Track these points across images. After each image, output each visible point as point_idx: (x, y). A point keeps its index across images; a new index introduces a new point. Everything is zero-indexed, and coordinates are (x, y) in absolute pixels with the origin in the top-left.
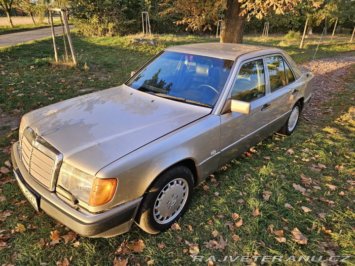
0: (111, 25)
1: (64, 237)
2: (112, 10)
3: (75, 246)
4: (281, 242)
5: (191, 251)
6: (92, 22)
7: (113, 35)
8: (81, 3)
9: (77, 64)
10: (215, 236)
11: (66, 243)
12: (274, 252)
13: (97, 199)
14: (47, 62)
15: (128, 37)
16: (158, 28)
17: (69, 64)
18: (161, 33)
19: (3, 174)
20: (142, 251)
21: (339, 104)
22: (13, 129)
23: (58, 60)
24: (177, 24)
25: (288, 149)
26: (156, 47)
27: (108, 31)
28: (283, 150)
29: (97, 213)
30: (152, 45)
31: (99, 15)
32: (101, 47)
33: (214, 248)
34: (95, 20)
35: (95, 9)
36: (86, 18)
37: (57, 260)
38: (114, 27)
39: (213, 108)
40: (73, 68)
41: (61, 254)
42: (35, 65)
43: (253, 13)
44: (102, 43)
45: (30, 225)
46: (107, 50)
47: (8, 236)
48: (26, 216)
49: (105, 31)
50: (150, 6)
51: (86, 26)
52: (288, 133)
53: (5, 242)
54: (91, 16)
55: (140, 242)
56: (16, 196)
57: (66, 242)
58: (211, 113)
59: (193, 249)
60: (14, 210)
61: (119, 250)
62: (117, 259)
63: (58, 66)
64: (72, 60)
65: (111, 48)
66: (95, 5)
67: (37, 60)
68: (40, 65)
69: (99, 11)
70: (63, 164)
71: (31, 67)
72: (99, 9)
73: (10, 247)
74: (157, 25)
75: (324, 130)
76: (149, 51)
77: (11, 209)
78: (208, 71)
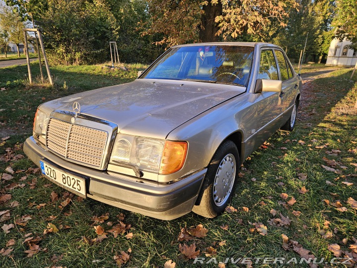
0: (78, 55)
1: (110, 231)
2: (79, 40)
3: (128, 238)
4: (343, 211)
5: (259, 230)
6: (58, 52)
7: (80, 64)
8: (47, 33)
9: (54, 84)
10: (274, 214)
11: (115, 237)
12: (342, 220)
13: (168, 167)
14: (20, 84)
15: (97, 65)
16: (126, 58)
17: (45, 85)
18: (128, 62)
19: (6, 181)
20: (206, 235)
21: (320, 107)
22: (4, 139)
23: (32, 81)
24: (156, 44)
25: (298, 141)
26: (129, 72)
27: (75, 60)
28: (294, 141)
29: (167, 183)
30: (124, 71)
31: (65, 45)
32: (71, 73)
33: (279, 225)
34: (61, 49)
35: (62, 39)
36: (52, 48)
37: (113, 255)
38: (81, 57)
39: (247, 86)
40: (50, 88)
41: (115, 248)
42: (6, 87)
43: (228, 33)
44: (72, 70)
45: (62, 226)
46: (78, 76)
47: (39, 238)
48: (54, 216)
49: (72, 61)
50: (118, 37)
51: (50, 56)
52: (290, 129)
53: (37, 244)
54: (57, 46)
55: (200, 228)
56: (31, 199)
57: (116, 235)
58: (246, 91)
59: (260, 227)
60: (33, 214)
61: (182, 236)
62: (182, 246)
63: (33, 87)
64: (48, 81)
65: (83, 74)
66: (62, 35)
67: (9, 83)
68: (12, 87)
69: (66, 41)
70: (118, 135)
71: (2, 89)
72: (65, 39)
73: (45, 249)
74: (124, 55)
75: (319, 125)
76: (122, 76)
77: (30, 213)
78: (211, 72)
